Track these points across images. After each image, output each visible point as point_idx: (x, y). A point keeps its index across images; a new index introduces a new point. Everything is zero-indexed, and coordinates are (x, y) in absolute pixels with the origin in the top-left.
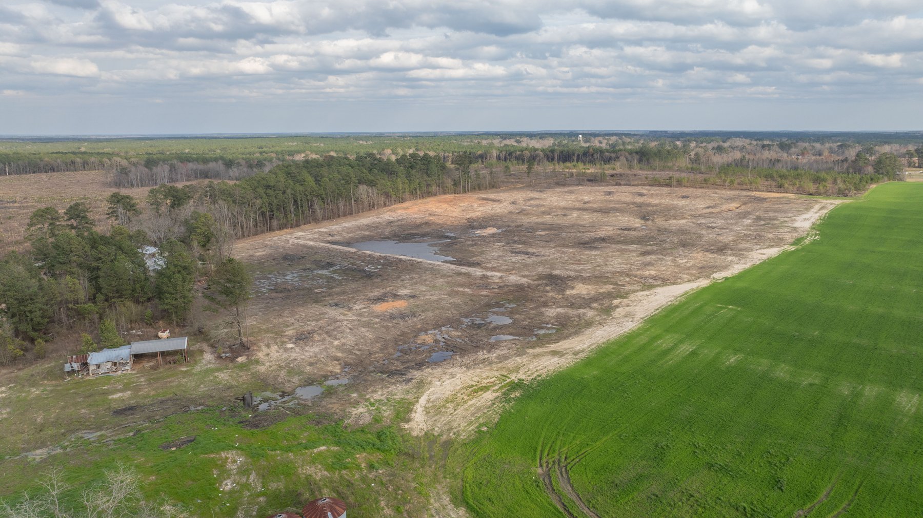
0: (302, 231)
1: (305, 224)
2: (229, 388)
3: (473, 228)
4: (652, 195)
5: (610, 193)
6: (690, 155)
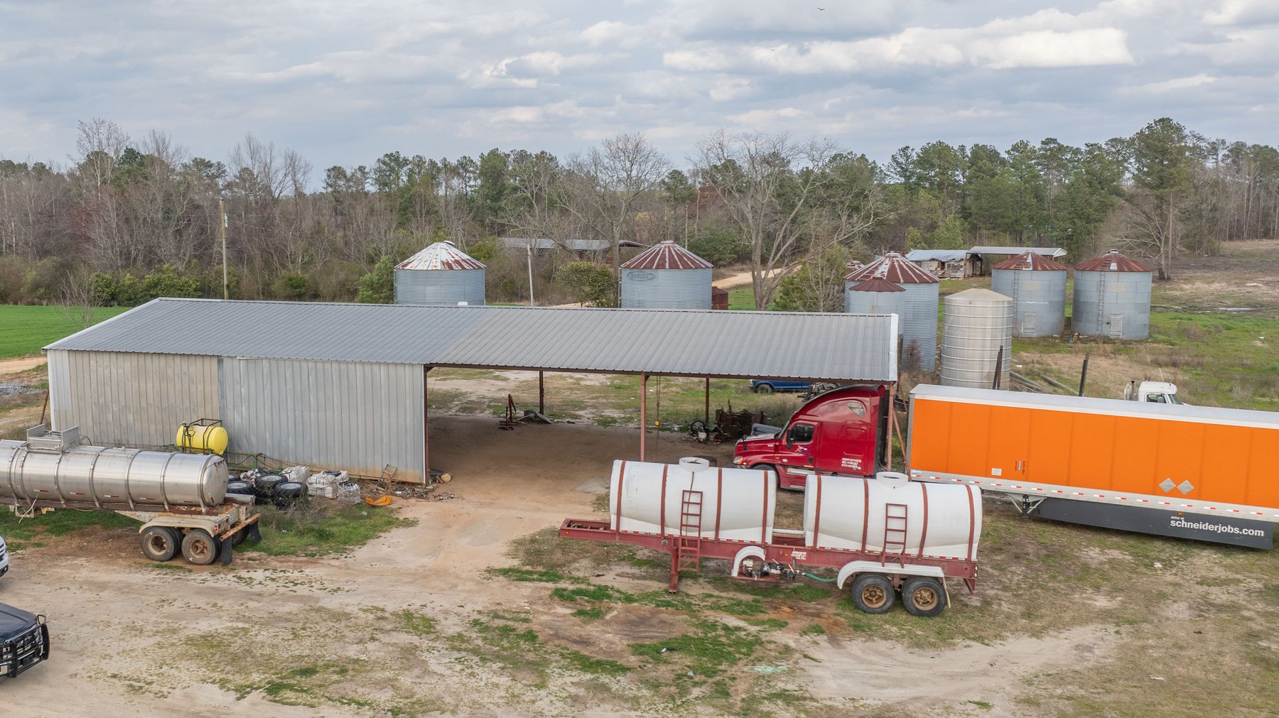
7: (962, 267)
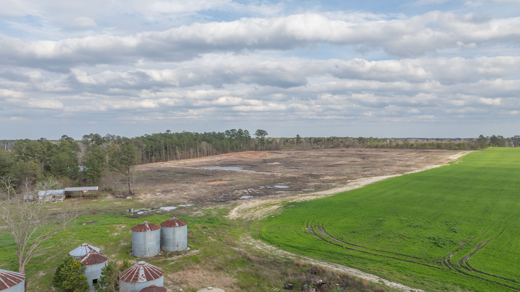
0: (169, 163)
1: (170, 160)
2: (120, 207)
3: (266, 162)
4: (366, 151)
5: (343, 151)
6: (387, 142)
7: (62, 197)
